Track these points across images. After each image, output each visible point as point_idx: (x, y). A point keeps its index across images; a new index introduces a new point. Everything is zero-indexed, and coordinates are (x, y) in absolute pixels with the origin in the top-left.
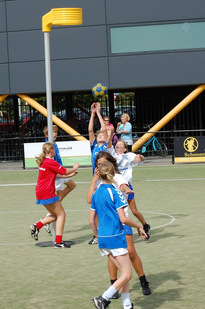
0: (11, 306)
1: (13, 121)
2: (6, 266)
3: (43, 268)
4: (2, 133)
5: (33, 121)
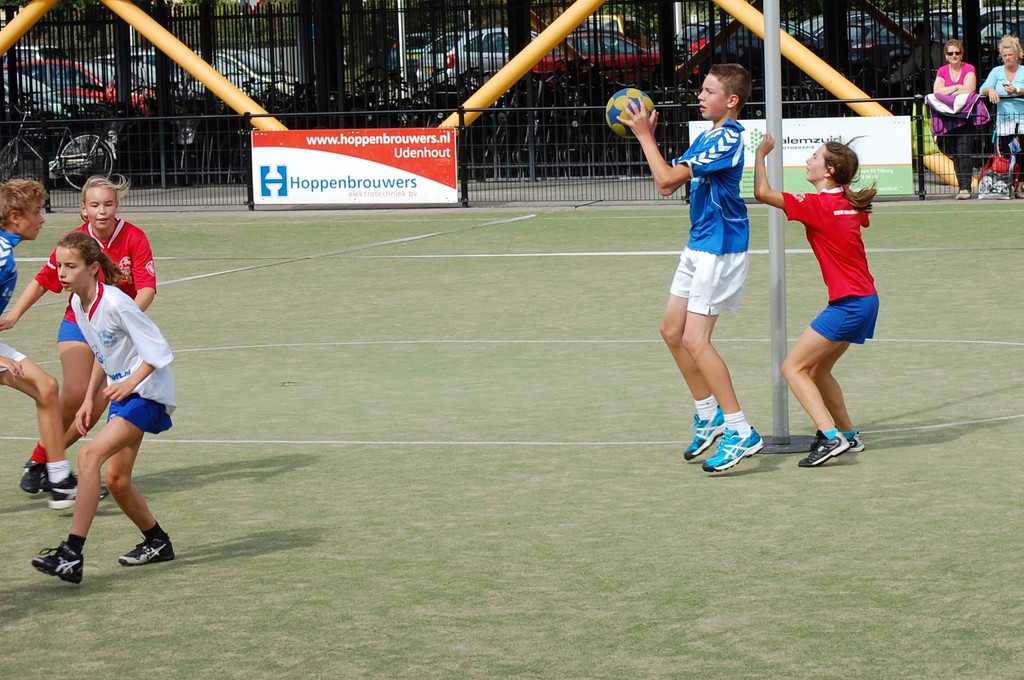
0: (638, 640)
1: (657, 48)
2: (624, 511)
3: (740, 521)
5: (718, 49)
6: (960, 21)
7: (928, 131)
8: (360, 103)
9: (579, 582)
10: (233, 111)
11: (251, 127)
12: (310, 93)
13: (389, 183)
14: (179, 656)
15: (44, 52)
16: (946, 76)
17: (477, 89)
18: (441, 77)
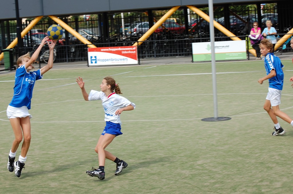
0: (183, 166)
1: (184, 26)
2: (179, 136)
3: (207, 138)
4: (176, 35)
5: (199, 26)
6: (257, 17)
7: (250, 44)
8: (114, 41)
9: (168, 153)
10: (83, 44)
11: (87, 47)
12: (102, 39)
13: (121, 60)
14: (74, 173)
15: (38, 31)
16: (253, 30)
17: (142, 36)
18: (133, 34)
